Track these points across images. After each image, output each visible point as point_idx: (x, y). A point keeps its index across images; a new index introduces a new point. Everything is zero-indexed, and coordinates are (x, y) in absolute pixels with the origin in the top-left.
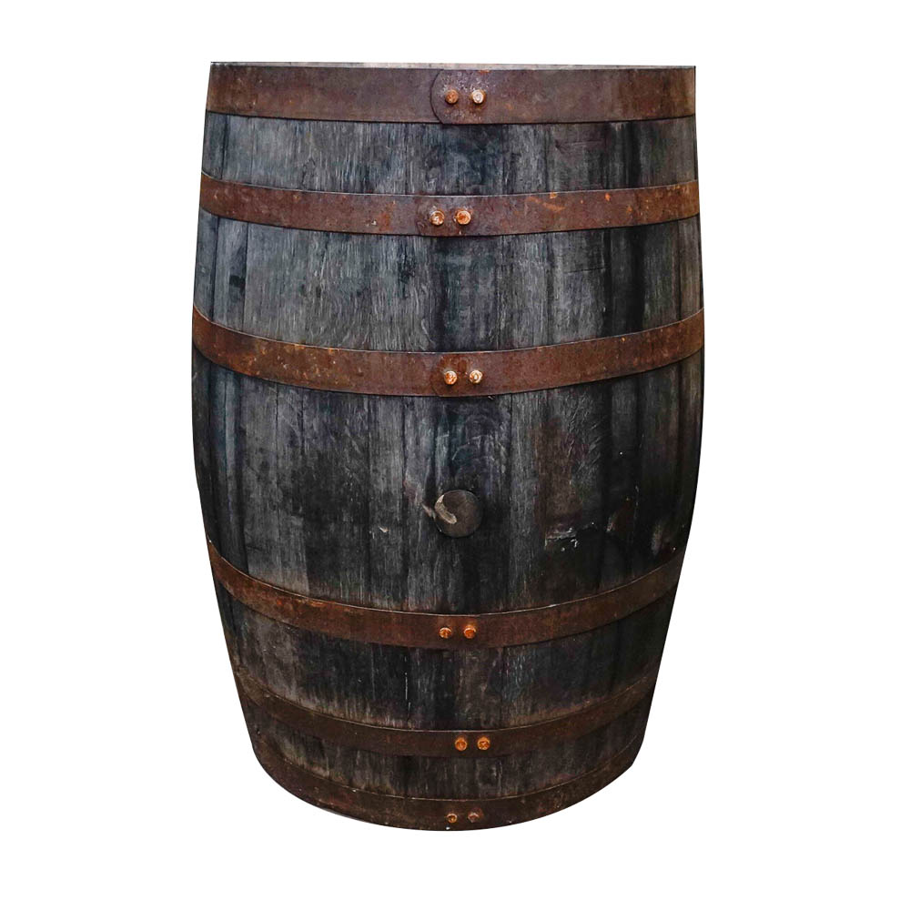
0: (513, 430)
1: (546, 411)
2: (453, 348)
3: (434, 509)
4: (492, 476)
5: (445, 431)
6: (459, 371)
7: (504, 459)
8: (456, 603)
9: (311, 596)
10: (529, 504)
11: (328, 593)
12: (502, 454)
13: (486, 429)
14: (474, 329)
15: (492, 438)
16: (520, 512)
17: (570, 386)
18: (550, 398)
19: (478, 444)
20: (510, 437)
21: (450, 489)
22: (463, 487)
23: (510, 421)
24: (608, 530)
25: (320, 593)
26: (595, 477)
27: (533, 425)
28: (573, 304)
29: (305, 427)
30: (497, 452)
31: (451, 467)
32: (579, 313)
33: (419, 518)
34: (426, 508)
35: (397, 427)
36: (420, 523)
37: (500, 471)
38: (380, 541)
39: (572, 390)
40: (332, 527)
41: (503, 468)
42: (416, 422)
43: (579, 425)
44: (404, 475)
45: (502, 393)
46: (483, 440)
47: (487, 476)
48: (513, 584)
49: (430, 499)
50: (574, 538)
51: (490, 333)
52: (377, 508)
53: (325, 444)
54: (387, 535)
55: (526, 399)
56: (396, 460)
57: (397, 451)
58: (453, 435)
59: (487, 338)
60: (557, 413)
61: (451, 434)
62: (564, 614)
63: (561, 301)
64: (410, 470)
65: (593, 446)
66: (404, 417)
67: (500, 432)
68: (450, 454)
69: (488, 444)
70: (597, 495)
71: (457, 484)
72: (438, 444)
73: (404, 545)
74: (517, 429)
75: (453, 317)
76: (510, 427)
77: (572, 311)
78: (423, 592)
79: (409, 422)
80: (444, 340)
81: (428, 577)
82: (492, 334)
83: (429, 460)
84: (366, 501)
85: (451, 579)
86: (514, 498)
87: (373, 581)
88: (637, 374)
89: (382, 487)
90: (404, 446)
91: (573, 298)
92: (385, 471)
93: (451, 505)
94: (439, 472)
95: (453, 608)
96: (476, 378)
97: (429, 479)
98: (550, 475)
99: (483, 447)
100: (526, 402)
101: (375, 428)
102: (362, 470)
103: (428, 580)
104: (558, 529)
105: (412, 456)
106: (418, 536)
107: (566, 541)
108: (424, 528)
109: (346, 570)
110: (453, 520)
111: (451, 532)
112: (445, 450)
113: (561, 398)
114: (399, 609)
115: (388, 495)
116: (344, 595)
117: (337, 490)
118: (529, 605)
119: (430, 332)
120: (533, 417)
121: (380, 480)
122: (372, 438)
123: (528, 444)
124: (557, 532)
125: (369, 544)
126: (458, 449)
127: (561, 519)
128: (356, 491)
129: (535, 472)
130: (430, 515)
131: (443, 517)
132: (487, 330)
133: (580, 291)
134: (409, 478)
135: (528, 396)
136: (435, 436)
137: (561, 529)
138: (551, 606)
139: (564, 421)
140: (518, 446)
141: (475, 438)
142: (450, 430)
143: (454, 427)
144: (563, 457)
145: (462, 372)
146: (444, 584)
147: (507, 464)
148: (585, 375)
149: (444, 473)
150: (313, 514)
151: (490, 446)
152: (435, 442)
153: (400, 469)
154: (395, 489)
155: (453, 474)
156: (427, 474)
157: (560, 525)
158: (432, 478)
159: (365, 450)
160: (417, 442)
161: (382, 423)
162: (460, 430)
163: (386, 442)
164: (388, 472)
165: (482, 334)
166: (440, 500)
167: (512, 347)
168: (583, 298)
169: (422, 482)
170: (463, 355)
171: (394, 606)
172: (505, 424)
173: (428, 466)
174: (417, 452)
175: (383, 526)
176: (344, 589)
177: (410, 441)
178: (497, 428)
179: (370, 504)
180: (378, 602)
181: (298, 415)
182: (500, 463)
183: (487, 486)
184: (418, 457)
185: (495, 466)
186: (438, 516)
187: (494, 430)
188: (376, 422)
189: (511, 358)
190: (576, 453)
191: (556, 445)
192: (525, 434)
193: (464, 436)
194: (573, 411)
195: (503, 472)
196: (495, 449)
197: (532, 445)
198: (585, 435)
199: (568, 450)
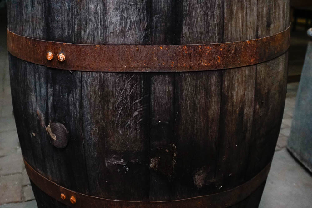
0: (83, 93)
1: (103, 86)
2: (53, 40)
4: (73, 118)
5: (51, 87)
6: (54, 53)
7: (78, 110)
10: (94, 139)
12: (77, 106)
13: (70, 91)
14: (63, 30)
15: (72, 96)
16: (90, 142)
17: (119, 73)
18: (105, 78)
19: (66, 98)
20: (81, 96)
23: (81, 88)
26: (138, 132)
27: (95, 92)
28: (121, 19)
30: (75, 105)
31: (54, 108)
32: (126, 26)
33: (44, 132)
35: (33, 81)
37: (77, 116)
39: (120, 75)
42: (39, 80)
43: (126, 98)
44: (37, 107)
45: (76, 70)
46: (68, 96)
47: (70, 117)
48: (91, 181)
49: (46, 123)
50: (125, 166)
51: (70, 32)
54: (35, 138)
55: (91, 76)
56: (34, 99)
57: (34, 94)
59: (69, 35)
60: (111, 88)
61: (54, 89)
63: (113, 16)
64: (39, 105)
65: (136, 113)
66: (35, 76)
67: (76, 93)
68: (54, 100)
69: (70, 99)
71: (57, 118)
72: (49, 94)
73: (41, 145)
74: (85, 93)
75: (54, 21)
76: (81, 91)
77: (121, 24)
78: (52, 172)
80: (49, 34)
82: (71, 33)
83: (45, 102)
84: (27, 118)
85: (62, 170)
86: (86, 134)
88: (175, 73)
90: (36, 92)
91: (122, 15)
92: (31, 103)
93: (53, 130)
94: (50, 109)
96: (60, 58)
97: (46, 112)
98: (106, 125)
99: (68, 100)
100: (91, 78)
101: (26, 79)
104: (114, 158)
105: (39, 98)
106: (45, 142)
107: (120, 166)
110: (55, 138)
112: (52, 98)
113: (112, 79)
114: (46, 177)
115: (33, 116)
118: (103, 196)
119: (43, 28)
120: (95, 87)
121: (30, 108)
122: (26, 85)
123: (92, 104)
125: (31, 140)
126: (57, 99)
127: (115, 152)
131: (51, 135)
132: (69, 30)
133: (127, 11)
134: (38, 110)
135: (92, 75)
136: (47, 89)
137: (116, 159)
139: (115, 94)
140: (86, 103)
141: (64, 94)
142: (53, 87)
143: (55, 85)
144: (115, 116)
145: (56, 54)
147: (80, 113)
148: (130, 67)
149: (52, 111)
151: (71, 100)
152: (47, 92)
153: (35, 104)
154: (35, 114)
155: (55, 113)
156: (45, 109)
157: (114, 156)
160: (40, 91)
162: (57, 88)
163: (30, 88)
165: (66, 32)
166: (49, 125)
167: (81, 43)
168: (129, 17)
169: (43, 113)
170: (57, 44)
171: (44, 175)
172: (78, 89)
173: (45, 105)
174: (40, 96)
177: (38, 90)
178: (74, 90)
179: (28, 120)
180: (39, 170)
183: (71, 123)
184: (41, 99)
185: (74, 113)
187: (73, 92)
188: (27, 76)
189: (80, 49)
190: (124, 115)
191: (110, 108)
192: (91, 97)
193: (59, 92)
194: (121, 89)
195: (78, 117)
196: (74, 103)
197: (95, 105)
198: (131, 105)
199: (118, 113)
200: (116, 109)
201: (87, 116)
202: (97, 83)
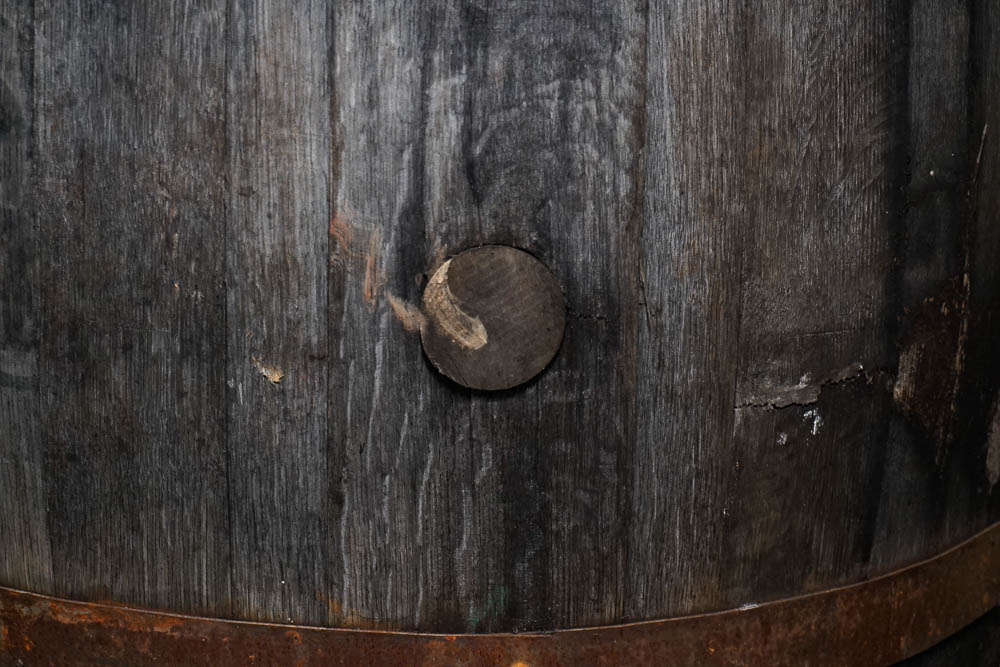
0: (652, 67)
1: (744, 20)
3: (420, 304)
4: (590, 206)
5: (455, 66)
7: (625, 155)
8: (480, 597)
9: (57, 591)
11: (107, 579)
12: (621, 138)
13: (575, 62)
15: (591, 89)
16: (666, 320)
19: (553, 105)
21: (469, 245)
22: (505, 239)
23: (644, 41)
24: (898, 391)
25: (83, 581)
26: (868, 231)
27: (706, 55)
29: (40, 71)
30: (605, 134)
31: (473, 175)
33: (375, 335)
34: (398, 304)
35: (312, 57)
36: (379, 349)
37: (615, 191)
38: (259, 409)
40: (117, 375)
41: (625, 184)
42: (367, 39)
43: (830, 72)
44: (331, 200)
46: (565, 93)
47: (576, 204)
48: (643, 536)
49: (410, 276)
50: (811, 406)
52: (251, 308)
53: (99, 118)
54: (280, 391)
56: (311, 158)
57: (311, 129)
58: (478, 79)
60: (773, 29)
61: (471, 77)
62: (778, 633)
64: (350, 186)
66: (331, 25)
67: (615, 73)
68: (468, 136)
69: (580, 108)
70: (873, 286)
71: (489, 228)
72: (433, 107)
73: (329, 420)
74: (662, 65)
76: (642, 60)
78: (385, 565)
79: (347, 42)
81: (401, 516)
83: (407, 156)
84: (218, 287)
85: (467, 524)
86: (653, 277)
87: (239, 536)
89: (267, 243)
90: (334, 114)
92: (274, 192)
93: (471, 292)
94: (437, 193)
95: (472, 614)
97: (406, 214)
98: (753, 212)
99: (565, 117)
101: (247, 60)
102: (207, 191)
103: (402, 527)
105: (357, 144)
106: (372, 391)
107: (790, 414)
108: (390, 365)
109: (160, 506)
110: (477, 338)
111: (470, 377)
112: (454, 124)
114: (315, 616)
115: (283, 267)
116: (153, 582)
117: (133, 256)
118: (688, 605)
120: (708, 30)
121: (261, 222)
122: (239, 92)
123: (694, 115)
124: (768, 384)
125: (227, 418)
126: (493, 122)
128: (189, 258)
129: (711, 198)
130: (409, 323)
131: (448, 327)
134: (346, 212)
136: (425, 85)
137: (781, 377)
138: (747, 607)
139: (791, 53)
140: (663, 116)
141: (541, 89)
142: (471, 62)
143: (480, 53)
144: (787, 161)
146: (449, 538)
147: (632, 171)
149: (450, 196)
150: (63, 339)
151: (586, 111)
152: (424, 98)
153: (322, 184)
154: (305, 247)
155: (477, 197)
156: (401, 199)
157: (776, 365)
158: (416, 209)
159: (217, 127)
160: (372, 102)
161: (266, 43)
162: (496, 65)
163: (278, 101)
164: (285, 195)
166: (440, 275)
169: (386, 224)
171: (299, 611)
172: (630, 46)
173: (405, 174)
174: (371, 131)
175: (267, 361)
176: (153, 561)
177: (352, 94)
178: (605, 57)
179: (232, 297)
180: (253, 600)
181: (21, 38)
182: (616, 163)
183: (576, 236)
184: (373, 145)
185: (601, 176)
186: (432, 325)
187: (596, 64)
188: (250, 40)
190: (822, 154)
191: (770, 126)
192: (686, 83)
193: (509, 83)
194: (815, 30)
195: (622, 194)
196: (601, 125)
197: (705, 117)
198: (845, 105)
199: (801, 145)
200: (792, 126)
201: (668, 180)
202: (717, 11)
